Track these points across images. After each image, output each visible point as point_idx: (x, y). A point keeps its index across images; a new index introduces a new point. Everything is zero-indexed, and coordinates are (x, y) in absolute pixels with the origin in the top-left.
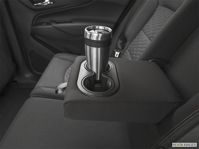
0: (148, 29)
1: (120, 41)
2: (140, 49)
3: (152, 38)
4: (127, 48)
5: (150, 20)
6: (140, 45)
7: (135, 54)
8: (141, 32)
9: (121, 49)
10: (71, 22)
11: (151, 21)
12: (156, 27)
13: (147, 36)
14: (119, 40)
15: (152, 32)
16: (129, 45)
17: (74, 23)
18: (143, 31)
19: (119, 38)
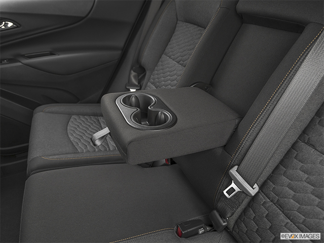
0: (172, 52)
1: (133, 74)
2: (169, 77)
3: (181, 62)
4: (149, 80)
5: (171, 40)
6: (169, 73)
7: (164, 85)
8: (164, 56)
9: (137, 84)
10: (52, 54)
11: (174, 41)
12: (184, 47)
13: (173, 60)
14: (132, 72)
15: (179, 54)
16: (150, 76)
17: (59, 55)
18: (166, 54)
19: (132, 68)
